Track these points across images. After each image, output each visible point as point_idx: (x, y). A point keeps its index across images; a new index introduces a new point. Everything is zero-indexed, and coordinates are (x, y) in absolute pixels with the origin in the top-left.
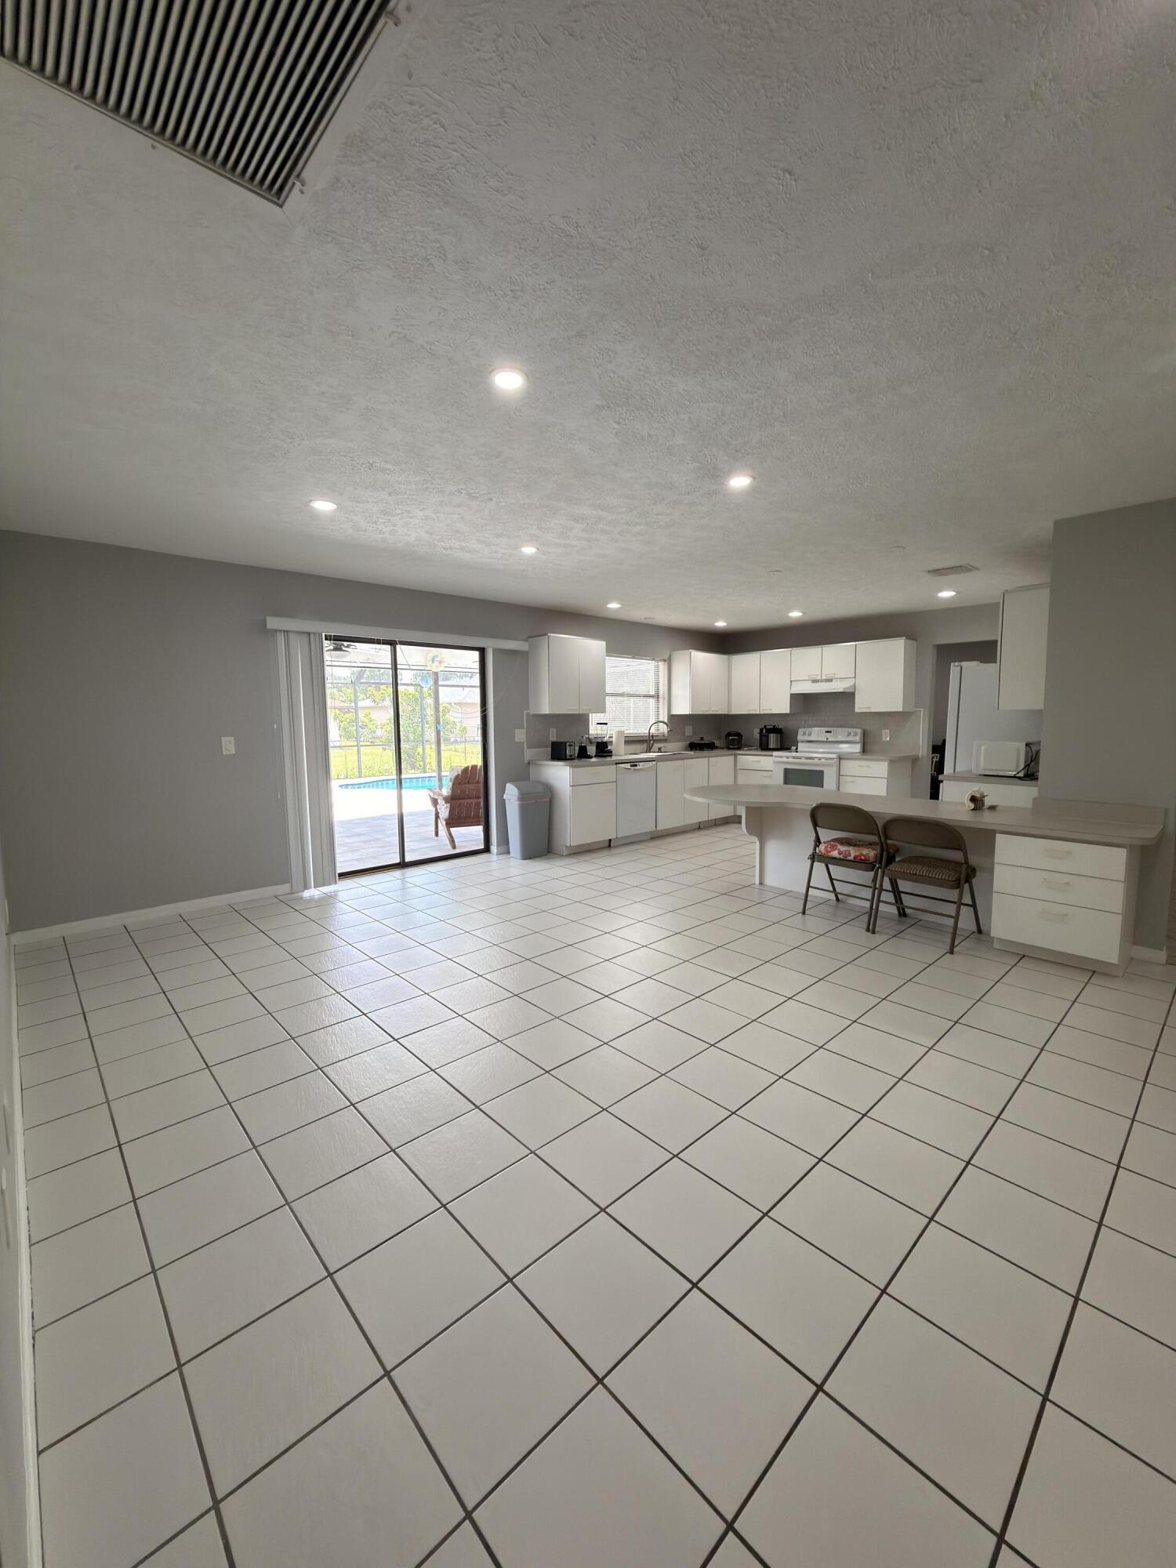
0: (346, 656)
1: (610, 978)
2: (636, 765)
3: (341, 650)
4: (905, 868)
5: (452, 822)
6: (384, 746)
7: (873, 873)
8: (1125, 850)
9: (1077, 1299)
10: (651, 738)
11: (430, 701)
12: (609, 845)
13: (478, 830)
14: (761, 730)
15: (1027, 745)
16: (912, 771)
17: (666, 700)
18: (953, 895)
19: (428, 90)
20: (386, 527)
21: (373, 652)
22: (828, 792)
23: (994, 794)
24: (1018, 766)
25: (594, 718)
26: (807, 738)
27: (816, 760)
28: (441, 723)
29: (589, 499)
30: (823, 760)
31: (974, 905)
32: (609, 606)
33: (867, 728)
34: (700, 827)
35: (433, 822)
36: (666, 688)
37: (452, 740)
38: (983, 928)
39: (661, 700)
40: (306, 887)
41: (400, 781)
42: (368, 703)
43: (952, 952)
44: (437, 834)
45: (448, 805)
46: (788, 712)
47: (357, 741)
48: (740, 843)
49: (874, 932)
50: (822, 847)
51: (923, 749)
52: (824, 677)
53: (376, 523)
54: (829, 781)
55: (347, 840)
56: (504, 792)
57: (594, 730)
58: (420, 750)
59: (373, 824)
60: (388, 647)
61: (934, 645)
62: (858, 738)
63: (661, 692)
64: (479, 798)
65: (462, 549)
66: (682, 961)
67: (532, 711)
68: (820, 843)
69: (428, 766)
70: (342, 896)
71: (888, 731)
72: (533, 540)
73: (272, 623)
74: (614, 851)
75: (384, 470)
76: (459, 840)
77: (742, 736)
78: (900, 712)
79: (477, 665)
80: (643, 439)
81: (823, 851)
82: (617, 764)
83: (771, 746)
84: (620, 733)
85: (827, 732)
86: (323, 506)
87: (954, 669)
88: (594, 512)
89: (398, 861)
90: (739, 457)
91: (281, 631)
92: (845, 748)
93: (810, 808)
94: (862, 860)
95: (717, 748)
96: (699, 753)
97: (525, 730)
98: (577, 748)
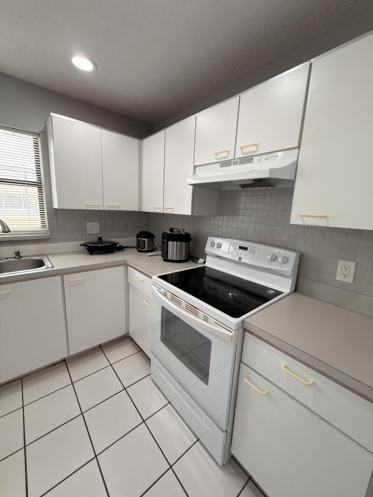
52: (239, 155)
62: (289, 268)
71: (352, 265)
77: (154, 237)
85: (241, 248)
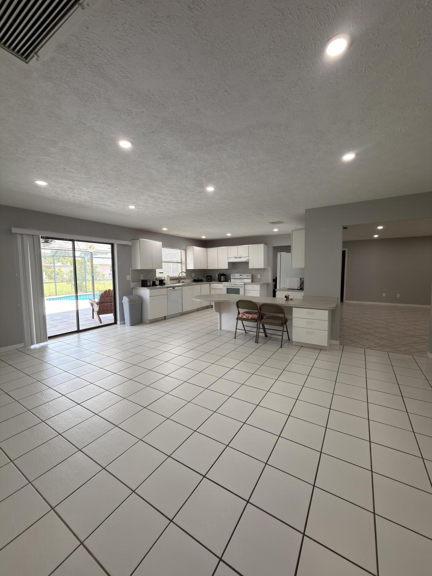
0: (50, 245)
1: (168, 368)
2: (174, 288)
3: (48, 242)
4: (267, 321)
5: (100, 312)
6: (68, 282)
7: (256, 323)
8: (327, 311)
9: (321, 452)
10: (180, 278)
11: (89, 264)
12: (165, 318)
13: (111, 315)
14: (219, 275)
15: (300, 279)
16: (267, 288)
17: (185, 264)
18: (281, 328)
19: (95, 35)
20: (71, 194)
21: (64, 244)
22: (241, 296)
23: (292, 295)
24: (298, 286)
25: (158, 271)
26: (233, 277)
27: (237, 285)
28: (94, 273)
29: (156, 190)
30: (239, 285)
31: (287, 331)
32: (163, 229)
33: (253, 274)
34: (198, 310)
35: (92, 313)
36: (185, 260)
37: (98, 279)
38: (290, 338)
39: (183, 264)
40: (32, 344)
41: (77, 297)
42: (60, 264)
43: (281, 347)
44: (93, 318)
45: (98, 306)
46: (227, 268)
47: (55, 280)
48: (213, 314)
49: (258, 343)
50: (240, 315)
51: (270, 281)
52: (239, 257)
53: (66, 192)
54: (242, 292)
55: (52, 322)
56: (122, 300)
57: (158, 275)
58: (84, 284)
59: (64, 315)
60: (71, 242)
61: (272, 247)
62: (250, 277)
63: (183, 261)
64: (112, 302)
65: (104, 205)
66: (194, 359)
67: (133, 268)
68: (240, 314)
69: (88, 290)
70: (50, 346)
71: (259, 275)
72: (133, 203)
73: (14, 230)
74: (167, 321)
75: (70, 172)
76: (103, 320)
77: (212, 277)
78: (263, 269)
79: (110, 250)
80: (176, 171)
81: (241, 316)
82: (167, 288)
83: (222, 280)
84: (168, 276)
85: (240, 275)
86: (41, 183)
87: (279, 254)
88: (158, 195)
89: (76, 330)
90: (210, 181)
91: (19, 234)
92: (246, 281)
93: (236, 302)
94: (253, 318)
95: (203, 281)
96: (197, 283)
97: (131, 276)
98: (152, 282)
